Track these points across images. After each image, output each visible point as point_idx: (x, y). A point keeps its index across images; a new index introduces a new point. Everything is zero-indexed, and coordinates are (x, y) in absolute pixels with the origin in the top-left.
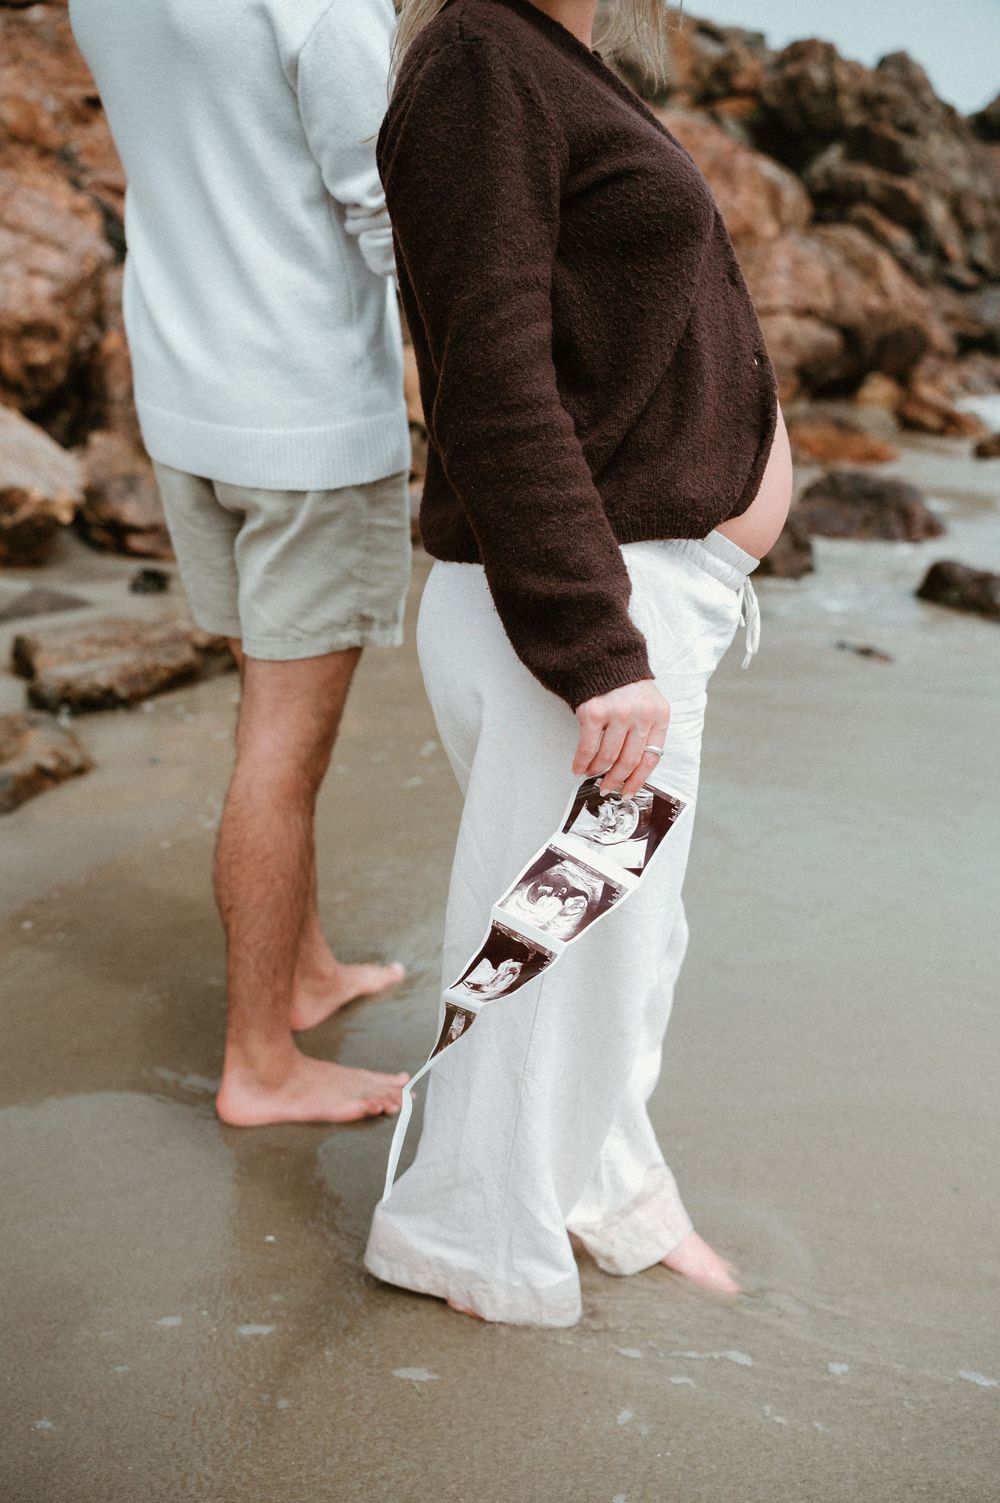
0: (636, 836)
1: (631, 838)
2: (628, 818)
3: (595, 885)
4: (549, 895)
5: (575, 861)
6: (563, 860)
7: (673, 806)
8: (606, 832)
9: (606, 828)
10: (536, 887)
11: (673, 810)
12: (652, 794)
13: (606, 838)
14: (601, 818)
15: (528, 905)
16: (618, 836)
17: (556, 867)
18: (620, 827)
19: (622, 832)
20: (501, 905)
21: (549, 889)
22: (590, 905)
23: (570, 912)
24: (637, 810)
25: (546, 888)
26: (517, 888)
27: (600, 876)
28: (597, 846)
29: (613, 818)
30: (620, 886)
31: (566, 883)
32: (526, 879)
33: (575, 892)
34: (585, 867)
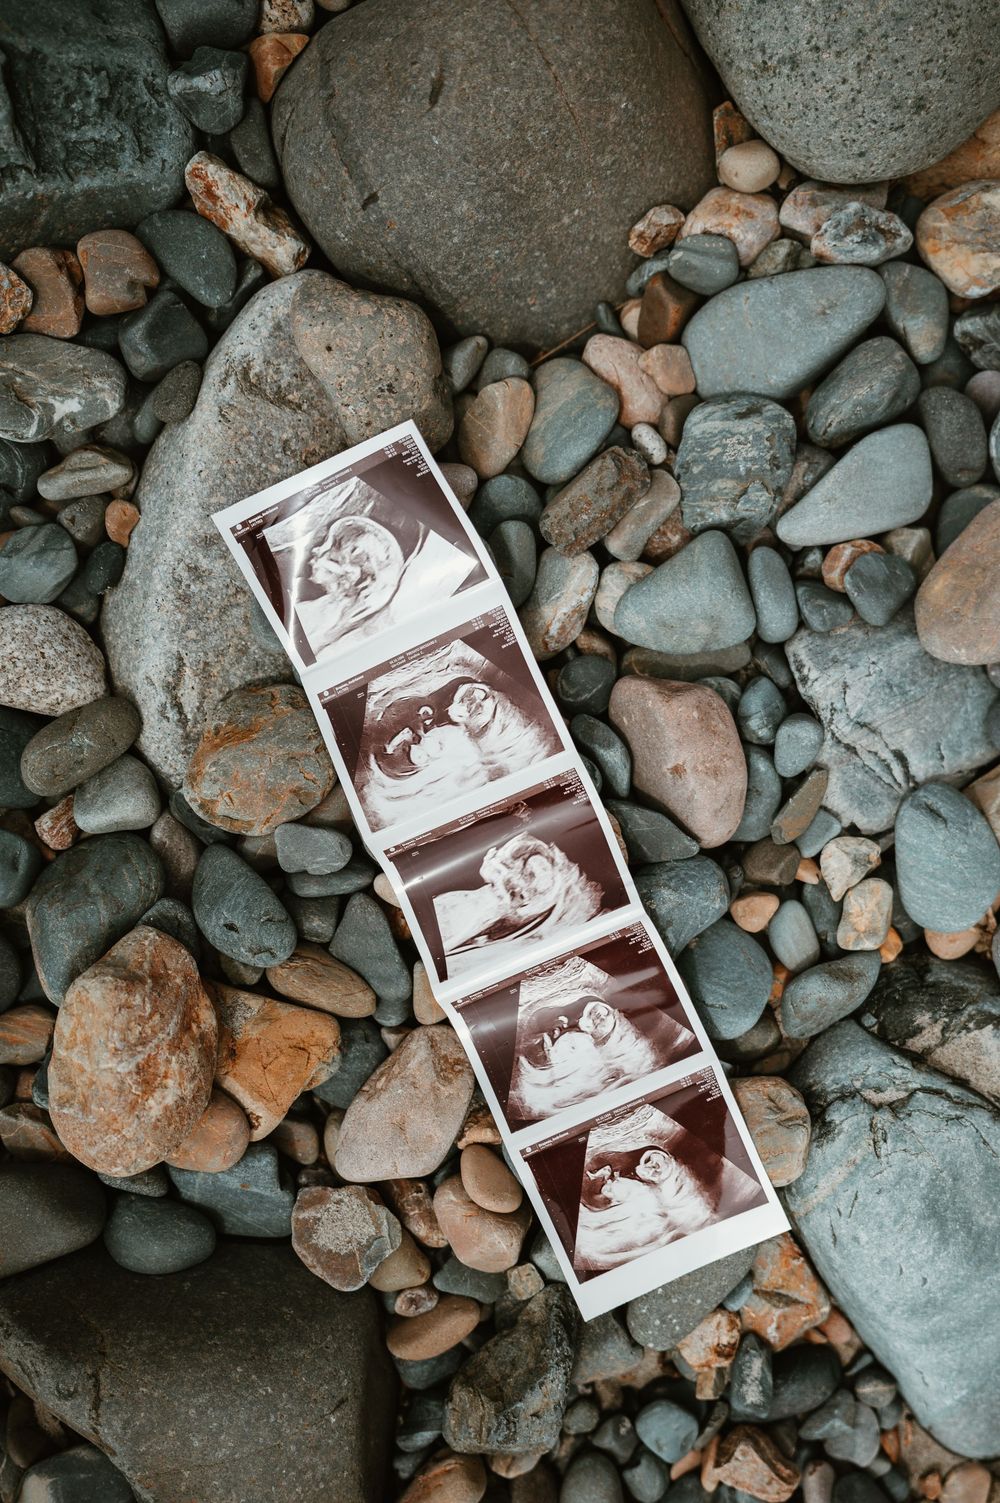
0: (409, 544)
1: (406, 559)
2: (364, 544)
3: (454, 657)
4: (417, 740)
5: (384, 668)
6: (364, 688)
7: (400, 457)
8: (364, 593)
9: (356, 592)
10: (381, 756)
11: (408, 462)
12: (355, 479)
13: (374, 598)
14: (333, 588)
15: (410, 784)
16: (387, 578)
17: (370, 706)
18: (372, 566)
19: (385, 565)
20: (375, 827)
21: (406, 735)
22: (489, 679)
23: (483, 718)
24: (362, 520)
25: (397, 740)
26: (359, 789)
27: (443, 641)
28: (379, 620)
29: (348, 568)
30: (485, 617)
31: (418, 703)
32: (354, 764)
33: (444, 697)
34: (406, 658)
